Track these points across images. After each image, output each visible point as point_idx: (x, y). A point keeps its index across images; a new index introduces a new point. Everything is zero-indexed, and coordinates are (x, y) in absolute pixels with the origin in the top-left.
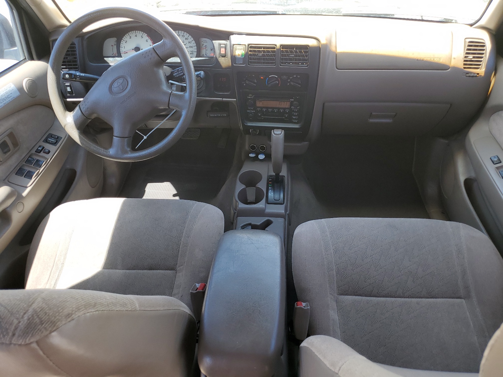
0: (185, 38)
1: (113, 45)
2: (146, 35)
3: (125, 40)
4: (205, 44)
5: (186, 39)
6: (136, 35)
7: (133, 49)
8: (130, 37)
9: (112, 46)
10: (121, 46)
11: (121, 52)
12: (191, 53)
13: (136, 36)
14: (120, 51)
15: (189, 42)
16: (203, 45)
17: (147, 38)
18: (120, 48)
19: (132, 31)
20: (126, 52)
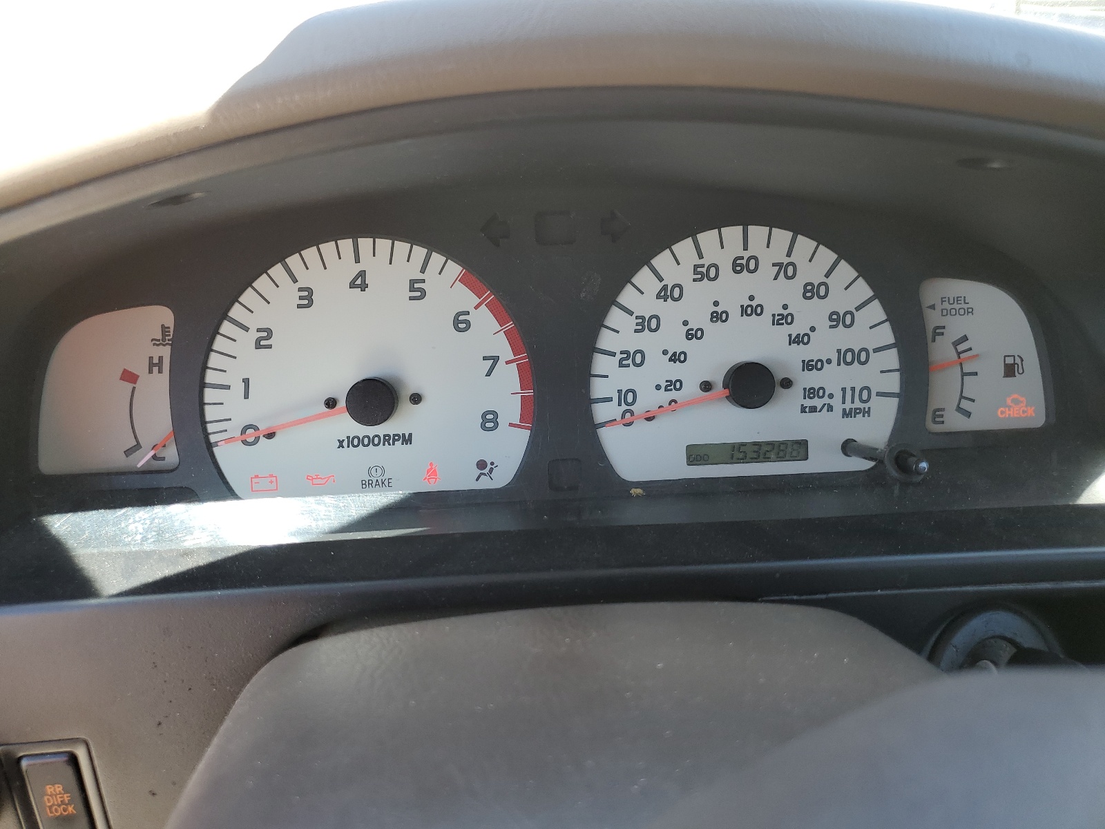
0: (798, 284)
1: (140, 368)
2: (454, 269)
3: (253, 322)
4: (956, 326)
5: (810, 292)
6: (362, 274)
7: (331, 403)
8: (307, 298)
9: (128, 377)
10: (211, 377)
11: (211, 428)
12: (848, 406)
13: (360, 282)
14: (204, 423)
15: (836, 319)
16: (939, 331)
17: (466, 298)
18: (210, 396)
19: (315, 240)
20: (263, 427)
